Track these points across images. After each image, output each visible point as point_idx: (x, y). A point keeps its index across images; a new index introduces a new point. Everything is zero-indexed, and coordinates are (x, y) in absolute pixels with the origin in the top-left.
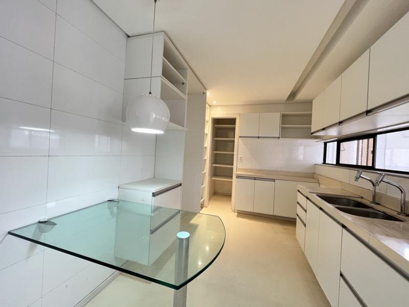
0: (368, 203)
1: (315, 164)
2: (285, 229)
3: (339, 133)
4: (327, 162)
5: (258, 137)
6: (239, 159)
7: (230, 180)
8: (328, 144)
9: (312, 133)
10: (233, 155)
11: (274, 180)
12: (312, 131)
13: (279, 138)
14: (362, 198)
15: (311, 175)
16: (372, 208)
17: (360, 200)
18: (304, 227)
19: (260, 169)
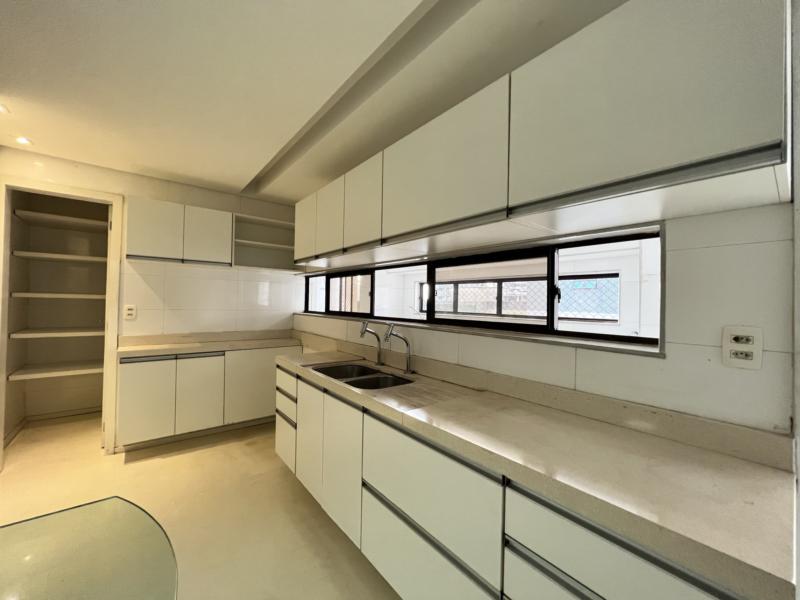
0: (373, 365)
1: (294, 314)
2: (248, 444)
3: (329, 265)
4: (310, 309)
5: (183, 261)
6: (125, 312)
7: (96, 371)
8: (310, 279)
9: (296, 262)
10: (103, 302)
11: (223, 353)
12: (296, 258)
13: (231, 265)
14: (364, 359)
15: (287, 335)
16: (378, 371)
17: (362, 363)
18: (293, 429)
19: (187, 332)
